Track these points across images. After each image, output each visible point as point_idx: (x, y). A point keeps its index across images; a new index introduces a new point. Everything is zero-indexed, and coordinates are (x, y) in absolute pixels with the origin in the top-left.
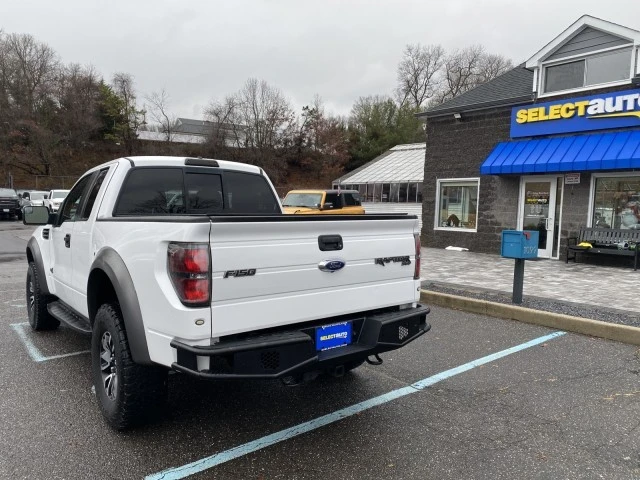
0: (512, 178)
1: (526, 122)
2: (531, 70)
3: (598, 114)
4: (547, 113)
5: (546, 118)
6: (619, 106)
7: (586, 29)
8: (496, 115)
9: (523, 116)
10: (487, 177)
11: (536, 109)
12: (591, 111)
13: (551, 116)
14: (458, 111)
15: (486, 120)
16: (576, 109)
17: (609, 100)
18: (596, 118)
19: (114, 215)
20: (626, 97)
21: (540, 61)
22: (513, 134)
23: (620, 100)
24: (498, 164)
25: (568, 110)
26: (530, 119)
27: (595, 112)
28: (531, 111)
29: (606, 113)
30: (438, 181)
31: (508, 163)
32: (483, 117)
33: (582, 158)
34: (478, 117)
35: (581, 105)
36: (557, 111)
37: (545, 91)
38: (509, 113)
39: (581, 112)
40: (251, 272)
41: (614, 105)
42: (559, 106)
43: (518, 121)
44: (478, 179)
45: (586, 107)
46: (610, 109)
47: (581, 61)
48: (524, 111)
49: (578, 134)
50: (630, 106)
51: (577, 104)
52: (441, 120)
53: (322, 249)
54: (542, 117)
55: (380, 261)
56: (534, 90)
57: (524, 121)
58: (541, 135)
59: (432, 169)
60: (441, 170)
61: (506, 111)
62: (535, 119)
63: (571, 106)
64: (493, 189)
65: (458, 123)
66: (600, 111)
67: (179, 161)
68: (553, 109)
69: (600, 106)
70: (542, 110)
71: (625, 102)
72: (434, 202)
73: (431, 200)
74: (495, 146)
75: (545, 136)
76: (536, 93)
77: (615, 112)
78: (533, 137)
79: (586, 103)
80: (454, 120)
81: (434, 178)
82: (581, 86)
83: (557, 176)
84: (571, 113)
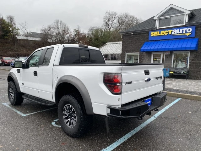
0: (149, 53)
1: (154, 36)
2: (155, 20)
3: (175, 34)
4: (160, 33)
5: (160, 35)
6: (181, 32)
7: (172, 8)
8: (144, 34)
9: (153, 34)
10: (141, 52)
11: (157, 32)
12: (173, 33)
13: (161, 34)
14: (132, 32)
15: (141, 35)
16: (169, 32)
17: (178, 30)
18: (175, 35)
19: (60, 64)
20: (183, 29)
21: (158, 17)
22: (149, 39)
23: (181, 30)
24: (146, 48)
25: (166, 32)
26: (155, 35)
27: (174, 33)
28: (155, 32)
29: (177, 34)
30: (126, 53)
31: (149, 48)
32: (140, 34)
33: (171, 47)
34: (138, 34)
35: (170, 31)
36: (163, 33)
37: (159, 27)
38: (148, 33)
39: (170, 33)
40: (130, 83)
41: (180, 31)
42: (163, 31)
43: (151, 35)
44: (139, 53)
45: (172, 32)
46: (178, 33)
47: (170, 18)
48: (153, 33)
49: (169, 40)
50: (184, 32)
51: (169, 31)
52: (127, 35)
53: (146, 75)
54: (159, 34)
55: (157, 78)
56: (156, 26)
57: (153, 36)
58: (158, 40)
59: (124, 50)
60: (127, 50)
61: (147, 33)
62: (156, 35)
63: (167, 31)
64: (143, 56)
65: (132, 36)
66: (176, 33)
67: (77, 46)
68: (162, 32)
69: (175, 32)
70: (158, 32)
71: (183, 31)
72: (125, 60)
73: (124, 59)
74: (144, 43)
75: (159, 40)
76: (157, 27)
77: (180, 33)
78: (156, 40)
79: (172, 31)
80: (131, 35)
81: (125, 53)
82: (170, 25)
83: (163, 52)
84: (167, 34)
